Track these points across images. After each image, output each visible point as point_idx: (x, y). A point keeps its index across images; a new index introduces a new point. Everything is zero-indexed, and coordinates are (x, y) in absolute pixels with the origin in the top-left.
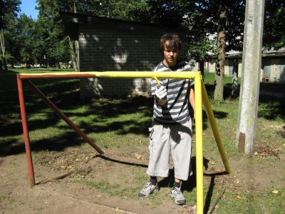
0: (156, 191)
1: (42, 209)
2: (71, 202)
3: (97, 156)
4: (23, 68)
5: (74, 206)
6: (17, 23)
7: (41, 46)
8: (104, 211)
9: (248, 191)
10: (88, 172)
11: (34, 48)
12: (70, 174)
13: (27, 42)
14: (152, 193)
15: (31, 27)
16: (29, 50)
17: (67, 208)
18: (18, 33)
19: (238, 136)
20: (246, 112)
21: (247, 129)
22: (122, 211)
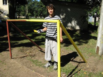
0: (51, 66)
1: (10, 67)
2: (20, 66)
3: (40, 51)
4: (34, 18)
5: (21, 68)
6: (33, 2)
7: (41, 10)
8: (29, 71)
9: (91, 71)
10: (34, 56)
11: (38, 11)
12: (27, 56)
13: (36, 9)
14: (49, 66)
15: (37, 4)
16: (37, 12)
17: (18, 68)
18: (33, 6)
19: (96, 47)
20: (100, 38)
21: (100, 45)
22: (34, 72)
